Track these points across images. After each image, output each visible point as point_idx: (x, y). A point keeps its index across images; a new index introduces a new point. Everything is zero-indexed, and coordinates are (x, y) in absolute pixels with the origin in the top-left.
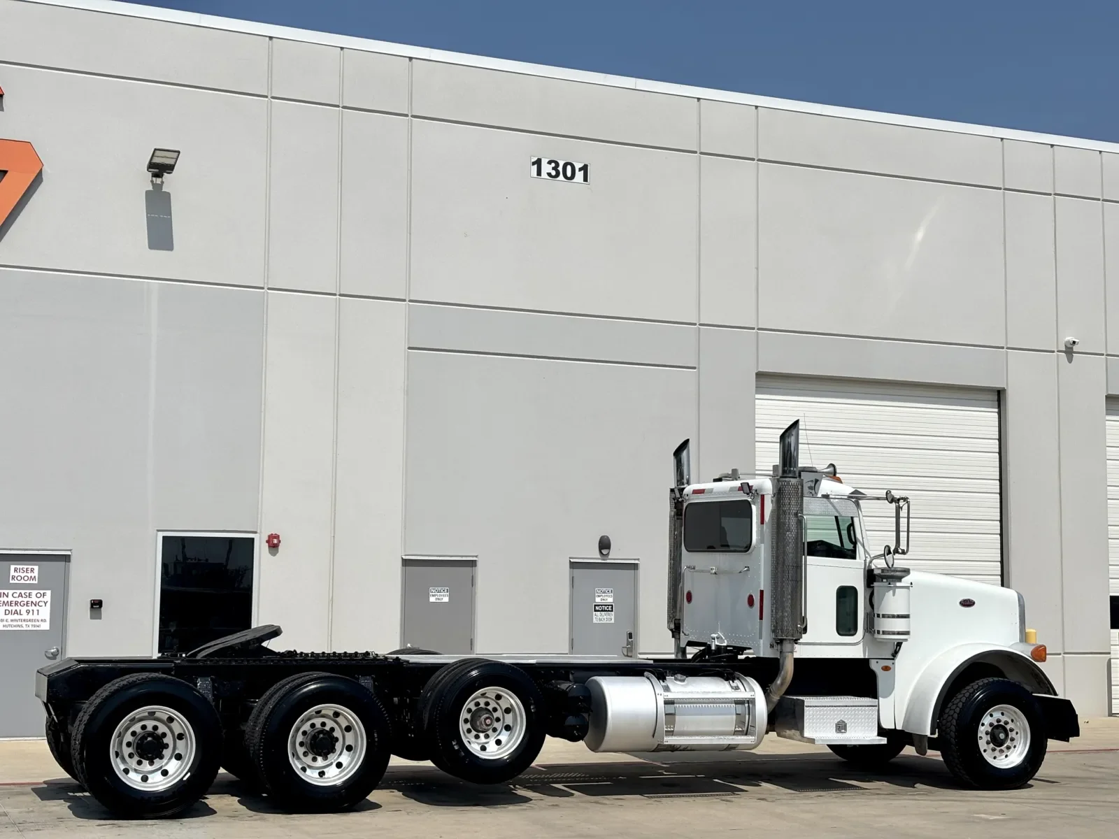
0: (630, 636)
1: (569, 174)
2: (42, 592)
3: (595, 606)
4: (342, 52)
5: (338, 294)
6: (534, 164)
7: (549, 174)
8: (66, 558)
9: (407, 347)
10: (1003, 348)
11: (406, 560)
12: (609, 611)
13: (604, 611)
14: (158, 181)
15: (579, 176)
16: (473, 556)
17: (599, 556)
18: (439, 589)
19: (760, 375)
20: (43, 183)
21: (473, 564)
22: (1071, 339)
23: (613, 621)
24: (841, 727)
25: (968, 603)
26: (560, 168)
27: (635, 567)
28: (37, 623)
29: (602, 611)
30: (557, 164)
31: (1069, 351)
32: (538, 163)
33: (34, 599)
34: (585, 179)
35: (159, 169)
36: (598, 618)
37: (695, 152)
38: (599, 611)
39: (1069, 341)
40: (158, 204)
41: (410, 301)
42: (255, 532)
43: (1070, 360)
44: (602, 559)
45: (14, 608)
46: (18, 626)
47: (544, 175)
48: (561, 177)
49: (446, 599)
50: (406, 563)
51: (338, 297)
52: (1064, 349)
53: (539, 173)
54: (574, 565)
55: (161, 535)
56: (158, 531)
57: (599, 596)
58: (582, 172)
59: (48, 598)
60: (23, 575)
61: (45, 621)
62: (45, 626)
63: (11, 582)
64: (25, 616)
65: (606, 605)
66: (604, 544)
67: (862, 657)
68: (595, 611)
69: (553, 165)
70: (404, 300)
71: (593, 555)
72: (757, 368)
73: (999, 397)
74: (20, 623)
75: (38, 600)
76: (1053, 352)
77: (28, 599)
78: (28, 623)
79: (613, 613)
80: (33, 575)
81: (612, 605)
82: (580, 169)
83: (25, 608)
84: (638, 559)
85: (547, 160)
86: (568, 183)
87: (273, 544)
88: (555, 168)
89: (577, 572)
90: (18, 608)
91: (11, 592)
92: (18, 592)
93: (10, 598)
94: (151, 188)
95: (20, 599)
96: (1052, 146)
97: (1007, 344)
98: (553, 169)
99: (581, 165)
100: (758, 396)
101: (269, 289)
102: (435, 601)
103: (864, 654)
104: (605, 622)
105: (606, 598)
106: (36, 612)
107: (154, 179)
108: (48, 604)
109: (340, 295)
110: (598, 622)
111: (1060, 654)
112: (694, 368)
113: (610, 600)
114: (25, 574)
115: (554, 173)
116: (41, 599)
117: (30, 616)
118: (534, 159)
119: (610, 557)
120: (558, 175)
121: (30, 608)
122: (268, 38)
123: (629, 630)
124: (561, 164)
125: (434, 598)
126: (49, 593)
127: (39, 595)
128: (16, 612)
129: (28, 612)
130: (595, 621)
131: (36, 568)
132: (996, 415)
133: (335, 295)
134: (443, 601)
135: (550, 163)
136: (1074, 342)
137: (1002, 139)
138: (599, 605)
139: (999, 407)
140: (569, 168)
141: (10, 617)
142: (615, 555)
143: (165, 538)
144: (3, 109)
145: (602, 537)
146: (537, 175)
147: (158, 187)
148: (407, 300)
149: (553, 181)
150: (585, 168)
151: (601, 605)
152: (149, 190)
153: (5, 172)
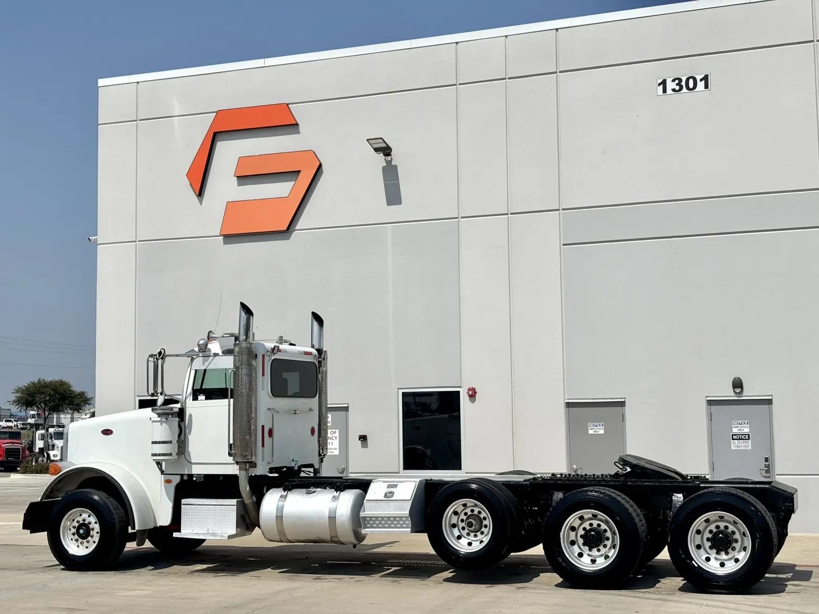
0: (767, 460)
1: (691, 85)
2: (334, 431)
3: (732, 435)
4: (506, 39)
5: (509, 213)
6: (659, 85)
7: (674, 90)
8: (346, 409)
9: (562, 244)
11: (569, 403)
12: (746, 439)
13: (741, 439)
14: (389, 158)
15: (701, 85)
16: (622, 398)
17: (734, 395)
18: (596, 424)
20: (323, 174)
21: (622, 404)
23: (750, 448)
26: (683, 83)
27: (770, 402)
28: (332, 451)
29: (739, 439)
30: (680, 80)
32: (664, 83)
33: (330, 435)
34: (706, 86)
35: (383, 151)
36: (735, 445)
37: (814, 41)
38: (736, 439)
40: (391, 174)
42: (460, 387)
44: (737, 397)
47: (669, 91)
48: (684, 90)
49: (602, 432)
50: (569, 405)
51: (510, 215)
53: (665, 91)
54: (710, 403)
55: (401, 392)
56: (399, 389)
57: (736, 427)
58: (704, 81)
59: (337, 435)
61: (335, 449)
62: (337, 453)
65: (743, 435)
66: (738, 384)
68: (733, 439)
69: (677, 81)
70: (558, 210)
71: (728, 393)
75: (332, 436)
79: (750, 441)
81: (749, 435)
82: (701, 80)
84: (771, 396)
85: (672, 79)
86: (691, 94)
87: (473, 394)
88: (679, 84)
89: (714, 408)
94: (385, 164)
98: (677, 84)
99: (702, 76)
101: (461, 217)
102: (593, 433)
104: (742, 448)
105: (742, 428)
107: (386, 157)
108: (338, 438)
110: (736, 448)
113: (746, 430)
115: (677, 88)
116: (334, 435)
118: (660, 81)
119: (743, 395)
120: (680, 89)
122: (455, 44)
123: (766, 455)
124: (684, 79)
125: (592, 431)
126: (337, 431)
127: (332, 433)
130: (733, 448)
131: (330, 416)
133: (507, 214)
134: (599, 433)
135: (674, 81)
138: (736, 435)
140: (691, 82)
142: (749, 393)
143: (403, 393)
144: (299, 133)
145: (735, 378)
146: (663, 93)
147: (389, 163)
148: (561, 209)
149: (677, 95)
150: (706, 79)
151: (739, 435)
152: (383, 165)
153: (300, 171)
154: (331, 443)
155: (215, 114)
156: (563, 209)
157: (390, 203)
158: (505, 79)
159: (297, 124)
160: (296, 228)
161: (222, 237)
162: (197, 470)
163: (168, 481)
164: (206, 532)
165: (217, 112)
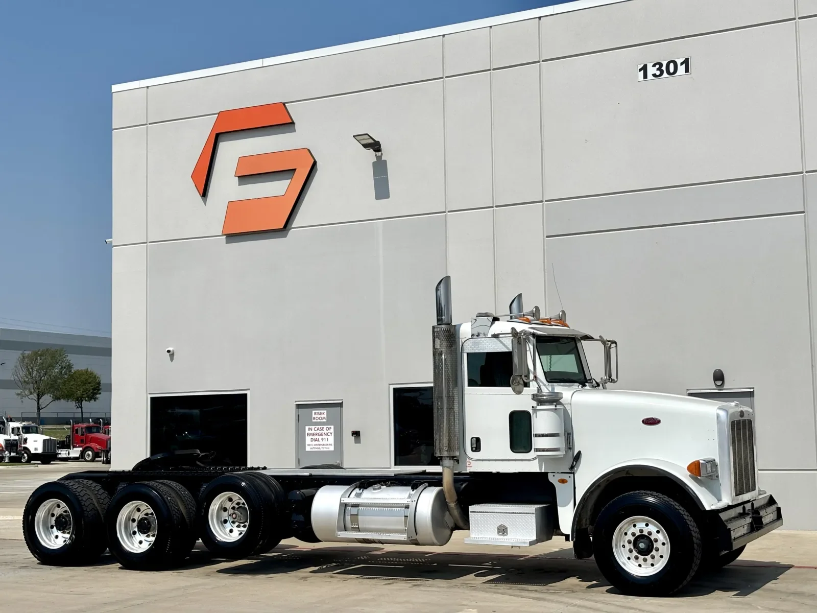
1: (672, 70)
2: (329, 427)
4: (490, 30)
5: (494, 206)
6: (640, 70)
7: (654, 75)
8: (340, 405)
9: (545, 236)
14: (379, 154)
15: (681, 69)
17: (715, 388)
20: (318, 172)
24: (503, 530)
25: (651, 422)
26: (664, 68)
27: (751, 394)
28: (327, 447)
30: (661, 65)
32: (644, 68)
33: (325, 431)
34: (687, 70)
35: (371, 147)
37: (794, 19)
40: (380, 168)
44: (718, 390)
45: (315, 437)
46: (318, 448)
47: (650, 76)
48: (665, 75)
51: (495, 208)
53: (645, 76)
55: (392, 387)
56: (390, 384)
58: (684, 65)
59: (332, 430)
60: (319, 416)
61: (331, 445)
62: (332, 448)
63: (313, 421)
64: (321, 442)
66: (719, 377)
67: (538, 471)
69: (658, 66)
70: (542, 201)
71: (710, 386)
74: (318, 447)
75: (327, 432)
77: (322, 431)
78: (323, 446)
80: (324, 416)
82: (682, 64)
83: (321, 437)
84: (753, 388)
85: (652, 64)
86: (672, 78)
88: (660, 69)
90: (318, 437)
91: (313, 427)
92: (317, 427)
93: (313, 431)
94: (376, 160)
95: (318, 432)
98: (658, 69)
99: (682, 60)
101: (448, 211)
103: (541, 467)
106: (326, 440)
107: (377, 153)
108: (333, 434)
112: (801, 212)
114: (320, 416)
115: (658, 73)
116: (329, 431)
117: (324, 442)
118: (641, 66)
119: (724, 387)
120: (662, 73)
121: (323, 437)
122: (442, 37)
124: (665, 63)
126: (332, 427)
127: (327, 429)
128: (316, 440)
129: (322, 439)
131: (325, 412)
133: (492, 207)
135: (654, 65)
140: (672, 66)
141: (314, 443)
142: (730, 386)
143: (394, 389)
144: (295, 131)
145: (716, 370)
146: (644, 78)
147: (379, 158)
148: (544, 201)
149: (658, 80)
150: (686, 62)
152: (374, 161)
153: (295, 170)
155: (217, 115)
156: (546, 201)
157: (378, 197)
158: (490, 70)
159: (293, 123)
160: (293, 226)
161: (225, 237)
165: (219, 113)
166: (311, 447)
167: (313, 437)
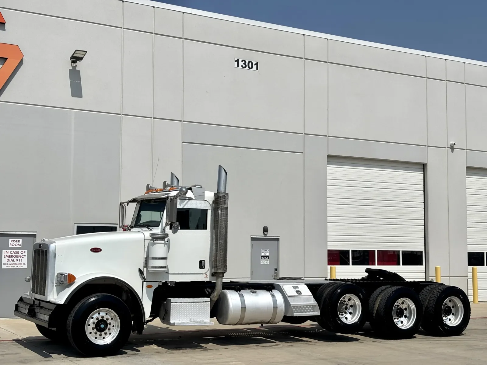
0: (276, 270)
1: (250, 66)
2: (23, 251)
3: (261, 257)
4: (154, 9)
5: (152, 117)
6: (235, 61)
7: (242, 66)
8: (34, 236)
9: (182, 142)
10: (426, 146)
12: (267, 259)
13: (265, 259)
14: (74, 65)
15: (255, 67)
17: (263, 235)
19: (329, 156)
20: (23, 64)
22: (453, 142)
23: (269, 263)
26: (247, 64)
27: (278, 240)
28: (21, 265)
29: (264, 259)
31: (452, 148)
32: (237, 61)
33: (20, 254)
34: (257, 69)
35: (75, 59)
36: (263, 262)
37: (303, 58)
38: (263, 259)
39: (452, 144)
40: (75, 75)
41: (184, 121)
42: (117, 224)
43: (452, 152)
44: (265, 237)
45: (11, 259)
46: (13, 267)
47: (240, 66)
48: (247, 68)
52: (450, 147)
53: (238, 66)
54: (253, 239)
55: (76, 225)
56: (75, 223)
57: (263, 253)
59: (26, 254)
61: (25, 264)
62: (25, 267)
63: (10, 246)
64: (16, 262)
65: (266, 257)
66: (265, 230)
68: (262, 259)
69: (244, 62)
70: (181, 121)
71: (260, 234)
72: (328, 153)
73: (424, 167)
74: (13, 265)
76: (446, 148)
77: (17, 254)
78: (17, 265)
79: (269, 260)
80: (19, 243)
81: (268, 257)
82: (255, 64)
83: (16, 258)
84: (279, 236)
86: (250, 71)
89: (254, 242)
90: (13, 259)
91: (9, 251)
92: (13, 251)
93: (9, 254)
95: (13, 254)
96: (445, 60)
97: (427, 144)
98: (244, 64)
99: (255, 63)
100: (328, 166)
101: (123, 115)
104: (265, 264)
105: (266, 253)
107: (72, 64)
108: (26, 257)
109: (154, 118)
110: (263, 264)
111: (448, 277)
112: (302, 153)
113: (268, 254)
114: (16, 243)
115: (244, 66)
116: (23, 254)
117: (18, 262)
118: (236, 59)
119: (267, 235)
120: (245, 67)
121: (18, 258)
123: (276, 267)
124: (247, 62)
126: (26, 251)
128: (12, 261)
129: (17, 260)
130: (261, 263)
131: (21, 240)
132: (423, 175)
133: (151, 118)
135: (242, 61)
136: (455, 144)
137: (426, 56)
139: (424, 171)
140: (250, 64)
141: (9, 262)
142: (270, 235)
143: (78, 227)
144: (5, 30)
145: (265, 226)
147: (74, 68)
149: (244, 69)
150: (257, 64)
151: (264, 257)
152: (70, 69)
153: (7, 59)
154: (21, 260)
157: (73, 95)
162: (172, 278)
163: (149, 287)
164: (189, 321)
166: (7, 265)
167: (9, 258)
